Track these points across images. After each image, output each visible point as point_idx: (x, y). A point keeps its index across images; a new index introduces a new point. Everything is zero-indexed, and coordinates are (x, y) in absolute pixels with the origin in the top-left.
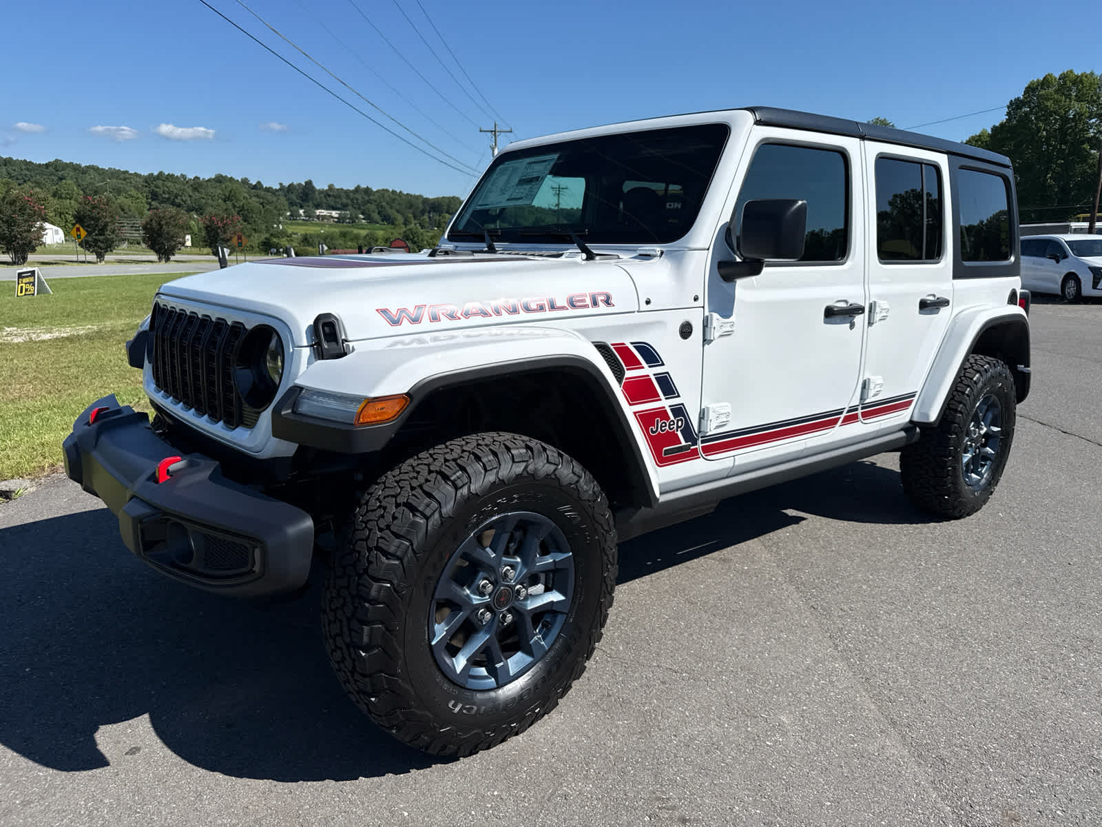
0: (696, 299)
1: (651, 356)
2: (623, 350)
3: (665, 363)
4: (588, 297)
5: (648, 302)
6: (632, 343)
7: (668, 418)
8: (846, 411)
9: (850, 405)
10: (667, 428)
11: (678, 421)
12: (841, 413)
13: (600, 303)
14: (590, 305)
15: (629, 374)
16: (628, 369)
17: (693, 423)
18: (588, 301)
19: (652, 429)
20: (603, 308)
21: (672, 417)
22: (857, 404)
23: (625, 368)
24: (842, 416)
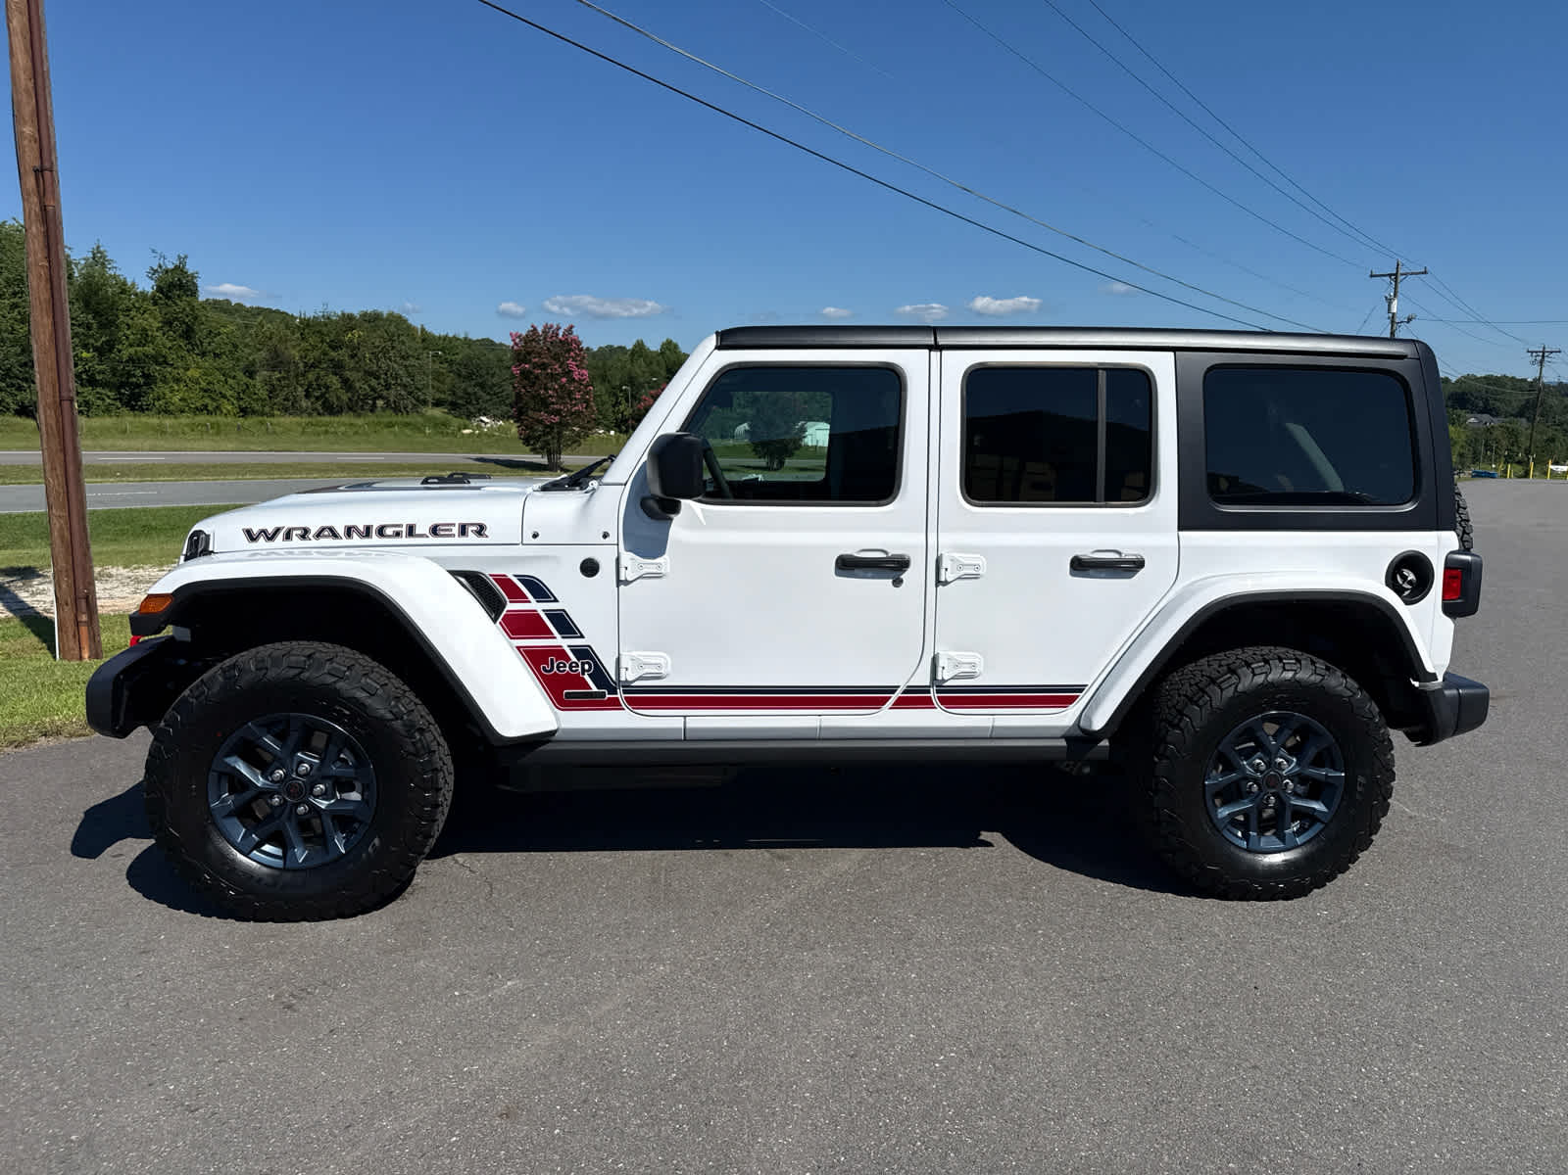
0: (605, 536)
1: (540, 591)
2: (504, 582)
3: (558, 599)
4: (457, 526)
5: (535, 536)
6: (515, 576)
7: (568, 659)
8: (899, 690)
9: (912, 683)
10: (567, 669)
11: (583, 664)
12: (893, 692)
13: (470, 533)
14: (457, 535)
15: (511, 606)
16: (511, 602)
17: (608, 669)
18: (455, 530)
19: (544, 668)
20: (472, 538)
21: (573, 659)
22: (928, 684)
23: (508, 600)
24: (894, 697)
